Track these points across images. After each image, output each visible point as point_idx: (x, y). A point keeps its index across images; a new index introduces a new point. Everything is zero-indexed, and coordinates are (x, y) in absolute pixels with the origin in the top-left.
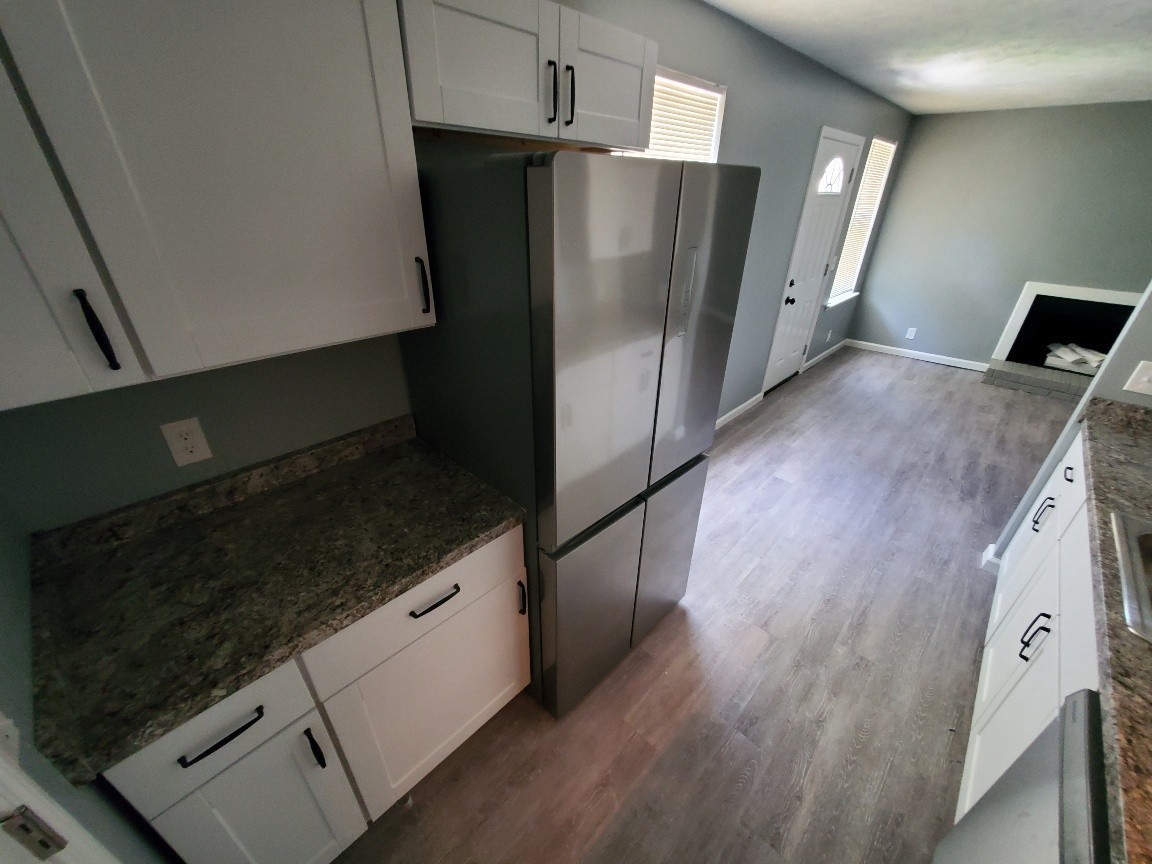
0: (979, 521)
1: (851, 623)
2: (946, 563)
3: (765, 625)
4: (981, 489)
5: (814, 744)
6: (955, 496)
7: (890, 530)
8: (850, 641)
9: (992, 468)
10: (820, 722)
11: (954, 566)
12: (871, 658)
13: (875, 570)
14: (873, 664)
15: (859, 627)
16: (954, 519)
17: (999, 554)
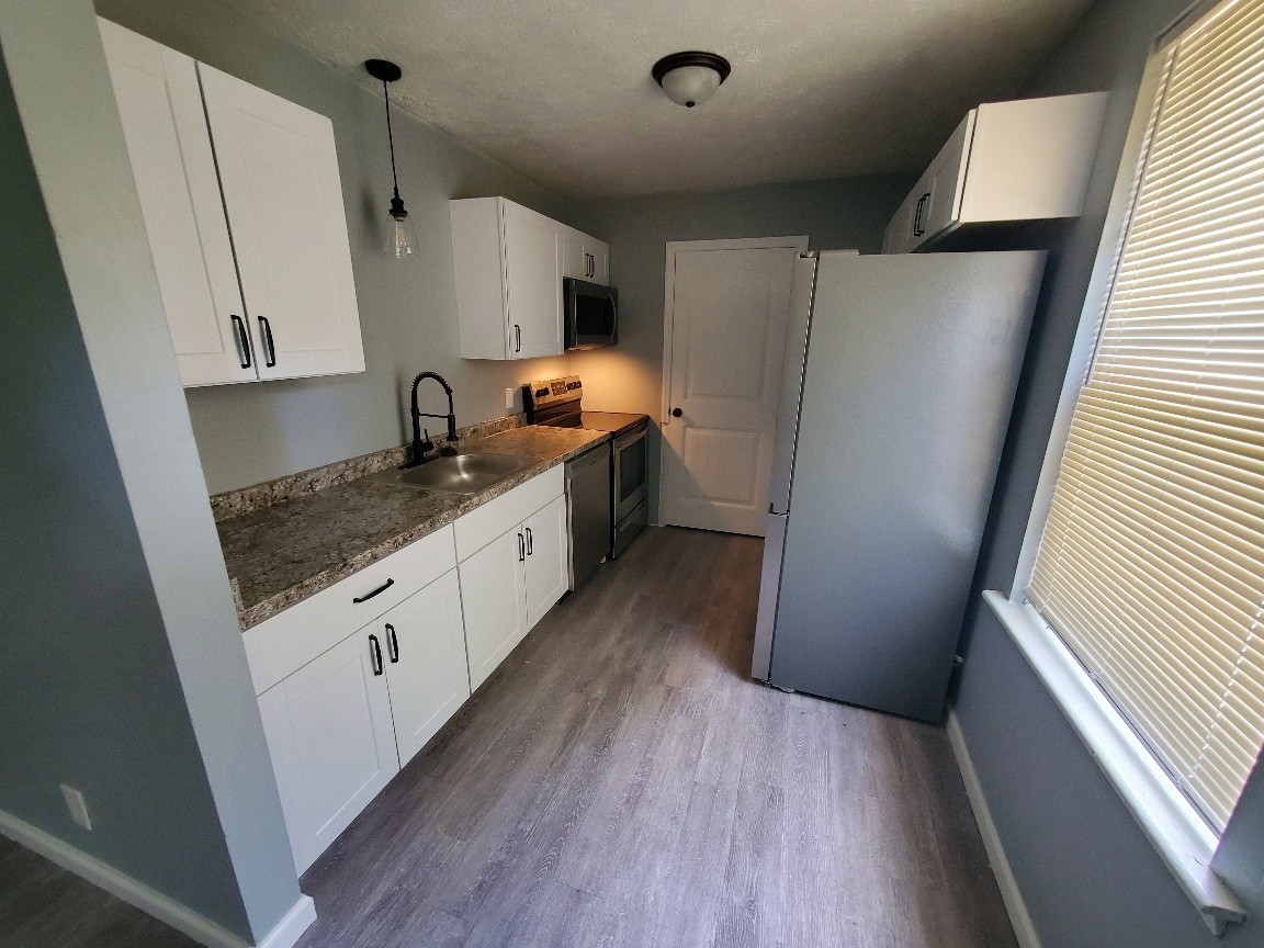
1: (584, 725)
3: (669, 691)
5: (624, 631)
8: (589, 704)
10: (620, 641)
12: (572, 695)
14: (572, 691)
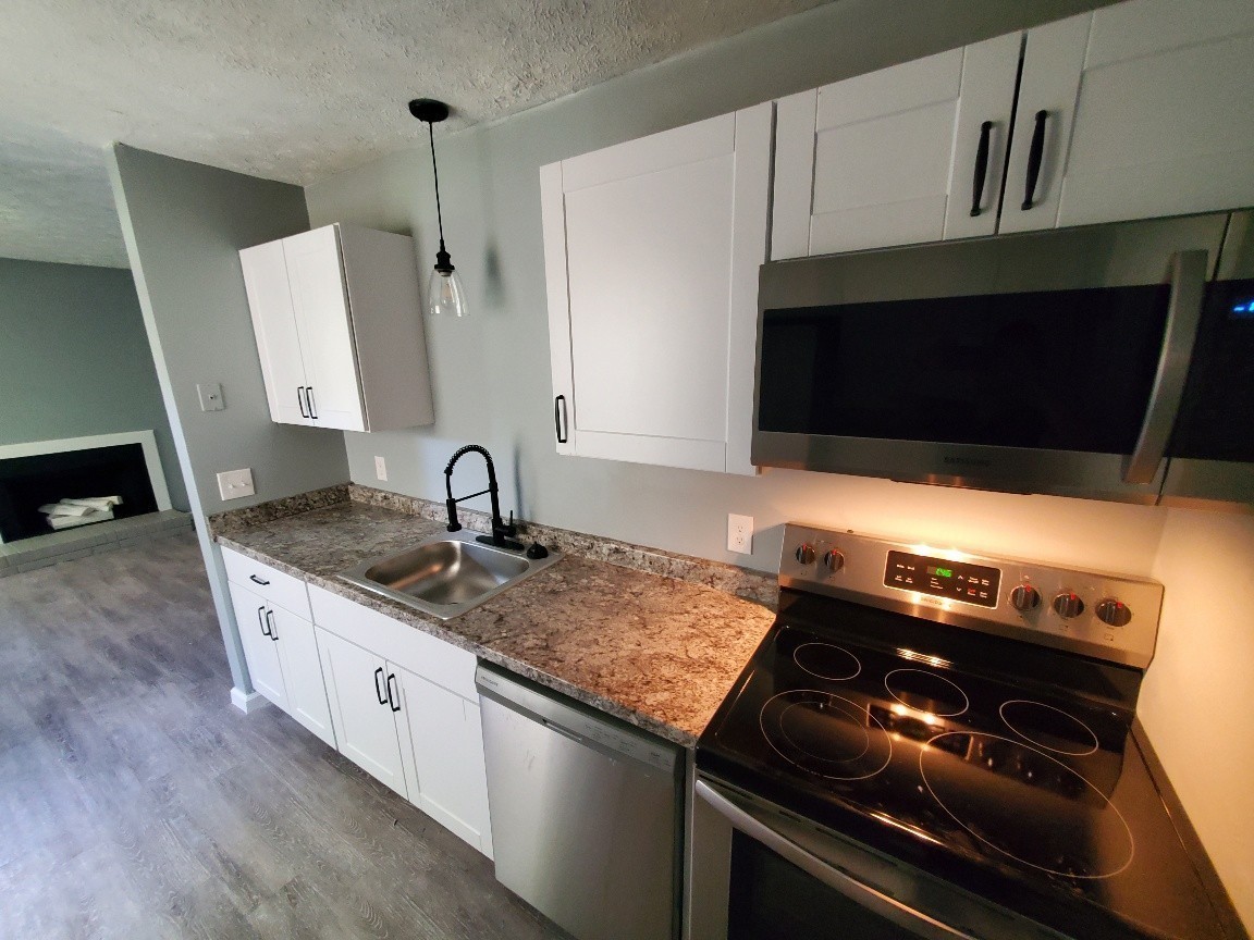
0: (192, 686)
1: (231, 886)
2: (219, 740)
4: (154, 663)
6: (141, 688)
7: (126, 776)
8: (254, 897)
9: (136, 639)
11: (228, 736)
12: (289, 876)
13: (172, 822)
14: (298, 877)
15: (241, 877)
16: (172, 702)
17: (250, 689)
